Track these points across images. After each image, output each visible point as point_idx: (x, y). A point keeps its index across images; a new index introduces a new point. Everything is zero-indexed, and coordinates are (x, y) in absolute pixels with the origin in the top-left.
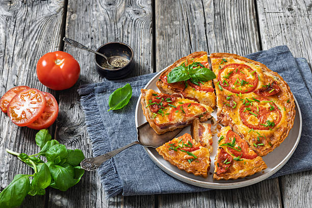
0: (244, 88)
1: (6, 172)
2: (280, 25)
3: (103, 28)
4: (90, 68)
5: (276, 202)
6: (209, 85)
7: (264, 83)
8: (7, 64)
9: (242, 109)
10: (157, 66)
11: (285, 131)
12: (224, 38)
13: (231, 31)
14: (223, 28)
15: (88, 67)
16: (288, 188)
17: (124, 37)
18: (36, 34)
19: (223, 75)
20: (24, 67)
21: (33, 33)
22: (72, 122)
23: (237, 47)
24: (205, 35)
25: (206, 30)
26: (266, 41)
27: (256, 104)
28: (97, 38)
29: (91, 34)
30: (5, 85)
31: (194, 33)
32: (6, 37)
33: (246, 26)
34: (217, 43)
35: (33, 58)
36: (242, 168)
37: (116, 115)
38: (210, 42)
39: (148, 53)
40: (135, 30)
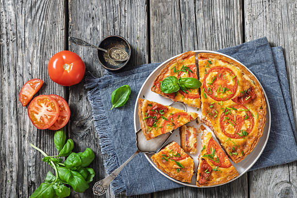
0: (225, 96)
1: (33, 166)
2: (263, 2)
3: (102, 5)
4: (93, 54)
5: (244, 195)
6: (196, 93)
7: (243, 87)
8: (20, 50)
9: (222, 118)
10: (151, 52)
11: (256, 139)
12: (211, 18)
13: (218, 8)
14: (210, 5)
15: (91, 54)
16: (254, 182)
17: (122, 16)
18: (43, 13)
19: (208, 80)
20: (35, 53)
21: (40, 11)
22: (82, 115)
23: (223, 29)
24: (194, 15)
25: (195, 8)
26: (248, 23)
27: (233, 112)
28: (98, 18)
29: (92, 12)
30: (21, 73)
31: (184, 12)
32: (15, 15)
33: (232, 4)
34: (205, 24)
35: (43, 43)
36: (219, 176)
37: (118, 111)
38: (198, 23)
39: (143, 36)
40: (131, 8)
